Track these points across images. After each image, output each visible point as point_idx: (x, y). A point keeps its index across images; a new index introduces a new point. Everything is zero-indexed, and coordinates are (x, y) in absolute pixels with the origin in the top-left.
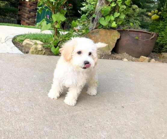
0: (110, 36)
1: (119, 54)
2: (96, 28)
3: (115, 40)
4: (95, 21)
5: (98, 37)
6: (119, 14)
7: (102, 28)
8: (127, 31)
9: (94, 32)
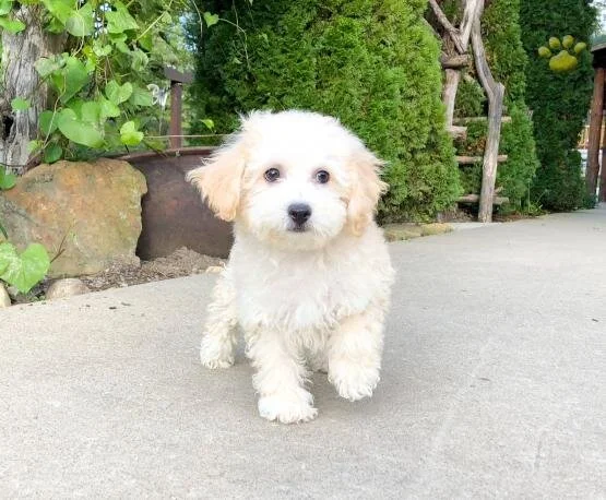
0: (109, 186)
1: (160, 259)
2: (34, 164)
3: (135, 204)
4: (21, 130)
5: (62, 201)
6: (129, 87)
7: (62, 158)
8: (173, 154)
9: (33, 181)
